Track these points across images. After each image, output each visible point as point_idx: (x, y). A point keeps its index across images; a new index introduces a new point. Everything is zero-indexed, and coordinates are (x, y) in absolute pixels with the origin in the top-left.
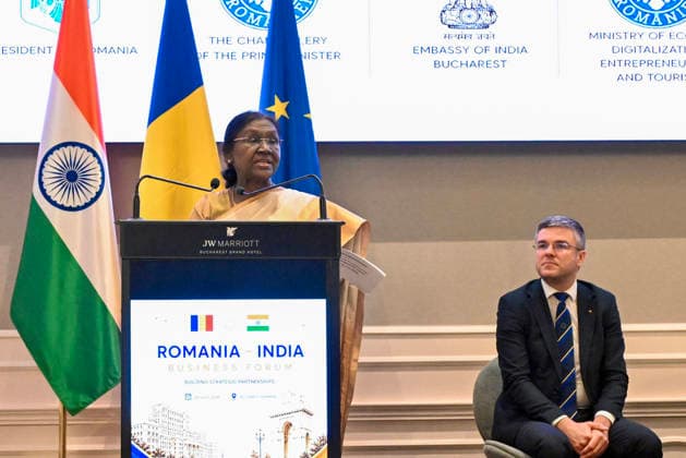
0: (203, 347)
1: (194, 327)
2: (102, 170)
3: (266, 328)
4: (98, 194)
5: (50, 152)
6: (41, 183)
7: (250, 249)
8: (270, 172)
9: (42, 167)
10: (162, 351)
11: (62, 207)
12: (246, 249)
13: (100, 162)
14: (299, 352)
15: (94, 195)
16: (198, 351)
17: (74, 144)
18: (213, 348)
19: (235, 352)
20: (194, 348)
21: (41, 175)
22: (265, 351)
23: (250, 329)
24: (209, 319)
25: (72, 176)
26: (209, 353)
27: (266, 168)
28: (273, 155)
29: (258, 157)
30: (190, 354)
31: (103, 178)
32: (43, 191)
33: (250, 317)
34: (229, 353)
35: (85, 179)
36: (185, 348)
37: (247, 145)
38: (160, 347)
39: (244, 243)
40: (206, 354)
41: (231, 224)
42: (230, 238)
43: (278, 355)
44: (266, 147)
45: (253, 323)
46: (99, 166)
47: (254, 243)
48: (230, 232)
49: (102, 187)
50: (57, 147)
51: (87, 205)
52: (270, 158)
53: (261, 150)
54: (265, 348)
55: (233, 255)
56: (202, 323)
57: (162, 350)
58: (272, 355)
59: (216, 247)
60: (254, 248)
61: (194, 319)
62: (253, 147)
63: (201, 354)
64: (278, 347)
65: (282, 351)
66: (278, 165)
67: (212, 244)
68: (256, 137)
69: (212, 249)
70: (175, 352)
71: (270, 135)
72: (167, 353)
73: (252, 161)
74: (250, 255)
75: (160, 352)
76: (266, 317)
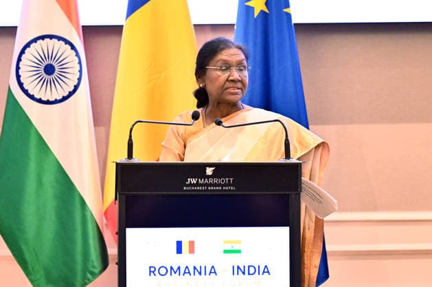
0: (187, 267)
1: (179, 250)
2: (80, 63)
3: (239, 252)
4: (76, 88)
5: (28, 45)
6: (18, 77)
7: (225, 185)
8: (239, 97)
9: (19, 60)
10: (152, 271)
11: (40, 101)
12: (222, 186)
13: (77, 55)
14: (266, 271)
15: (72, 89)
16: (182, 271)
17: (51, 37)
18: (195, 268)
19: (213, 271)
20: (179, 268)
21: (18, 68)
22: (239, 270)
23: (226, 252)
24: (192, 244)
25: (49, 70)
26: (192, 272)
27: (236, 94)
28: (241, 81)
29: (228, 84)
30: (175, 273)
31: (81, 71)
32: (21, 85)
33: (226, 242)
34: (208, 272)
35: (63, 73)
36: (172, 268)
37: (219, 73)
38: (150, 267)
39: (220, 181)
40: (189, 272)
41: (210, 165)
42: (209, 177)
43: (249, 274)
44: (236, 75)
45: (229, 247)
46: (76, 58)
47: (229, 181)
48: (209, 171)
49: (79, 79)
50: (35, 40)
51: (64, 99)
52: (239, 85)
53: (231, 78)
54: (238, 267)
55: (211, 190)
56: (185, 247)
57: (152, 269)
58: (244, 273)
59: (197, 184)
60: (229, 185)
61: (179, 244)
62: (224, 76)
63: (185, 273)
64: (249, 267)
65: (252, 270)
66: (246, 91)
67: (194, 181)
68: (227, 66)
69: (194, 185)
70: (163, 271)
71: (239, 64)
72: (156, 272)
73: (223, 89)
74: (225, 190)
75: (150, 272)
76: (239, 242)
